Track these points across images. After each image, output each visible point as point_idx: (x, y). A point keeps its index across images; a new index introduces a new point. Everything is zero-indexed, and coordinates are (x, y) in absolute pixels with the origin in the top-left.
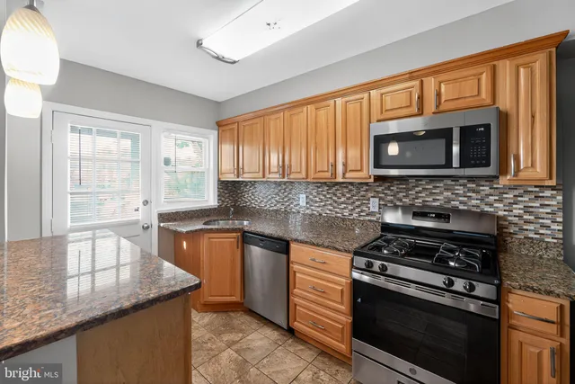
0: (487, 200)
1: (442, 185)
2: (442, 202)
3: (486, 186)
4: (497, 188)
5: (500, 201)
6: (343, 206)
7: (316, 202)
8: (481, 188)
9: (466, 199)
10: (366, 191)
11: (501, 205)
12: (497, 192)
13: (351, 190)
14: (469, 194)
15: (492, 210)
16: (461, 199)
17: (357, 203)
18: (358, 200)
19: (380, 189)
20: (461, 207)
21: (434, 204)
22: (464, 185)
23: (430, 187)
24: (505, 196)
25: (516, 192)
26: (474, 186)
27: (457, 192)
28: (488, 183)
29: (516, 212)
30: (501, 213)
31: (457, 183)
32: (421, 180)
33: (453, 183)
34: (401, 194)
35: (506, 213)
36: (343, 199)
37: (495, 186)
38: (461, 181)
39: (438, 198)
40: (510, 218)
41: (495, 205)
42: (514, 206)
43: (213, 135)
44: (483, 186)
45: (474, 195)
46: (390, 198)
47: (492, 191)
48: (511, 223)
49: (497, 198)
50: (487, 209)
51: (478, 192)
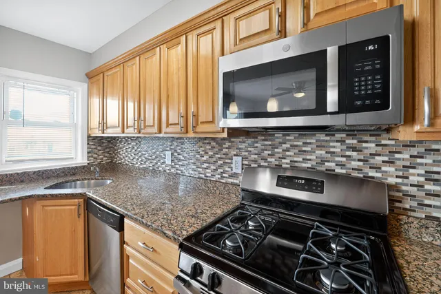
0: (372, 161)
1: (313, 141)
2: (314, 163)
3: (371, 142)
4: (386, 145)
5: (390, 163)
6: (205, 165)
7: (180, 160)
8: (365, 145)
9: (344, 159)
10: (229, 148)
11: (391, 169)
12: (386, 151)
13: (213, 147)
14: (348, 153)
15: (379, 175)
16: (337, 159)
17: (220, 162)
18: (220, 159)
19: (243, 146)
20: (338, 170)
21: (304, 165)
22: (342, 141)
23: (300, 143)
24: (397, 156)
25: (414, 151)
26: (355, 141)
27: (332, 150)
28: (373, 139)
29: (414, 179)
30: (392, 180)
31: (333, 138)
32: (289, 135)
33: (328, 138)
34: (266, 152)
35: (399, 180)
36: (205, 158)
37: (383, 142)
38: (338, 136)
39: (308, 157)
40: (404, 188)
41: (384, 169)
42: (411, 171)
43: (82, 88)
44: (366, 142)
45: (355, 154)
46: (253, 157)
47: (379, 149)
48: (406, 195)
49: (386, 159)
50: (372, 173)
51: (359, 151)
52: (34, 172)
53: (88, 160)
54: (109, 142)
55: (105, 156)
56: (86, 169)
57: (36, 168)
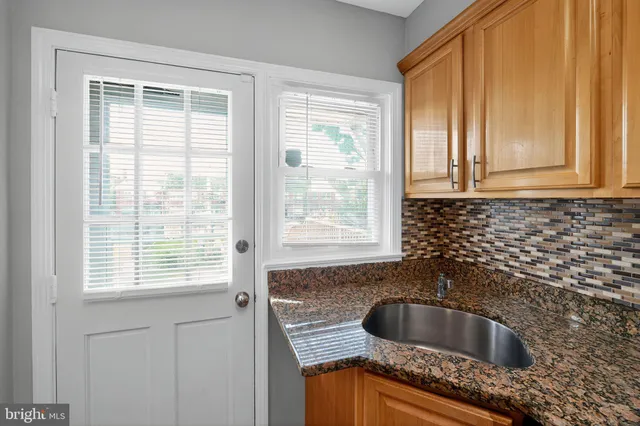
52: (323, 271)
53: (403, 251)
54: (437, 211)
55: (430, 244)
56: (399, 269)
57: (326, 262)
